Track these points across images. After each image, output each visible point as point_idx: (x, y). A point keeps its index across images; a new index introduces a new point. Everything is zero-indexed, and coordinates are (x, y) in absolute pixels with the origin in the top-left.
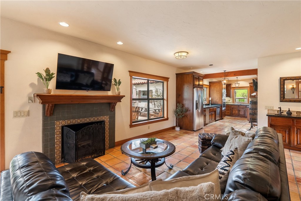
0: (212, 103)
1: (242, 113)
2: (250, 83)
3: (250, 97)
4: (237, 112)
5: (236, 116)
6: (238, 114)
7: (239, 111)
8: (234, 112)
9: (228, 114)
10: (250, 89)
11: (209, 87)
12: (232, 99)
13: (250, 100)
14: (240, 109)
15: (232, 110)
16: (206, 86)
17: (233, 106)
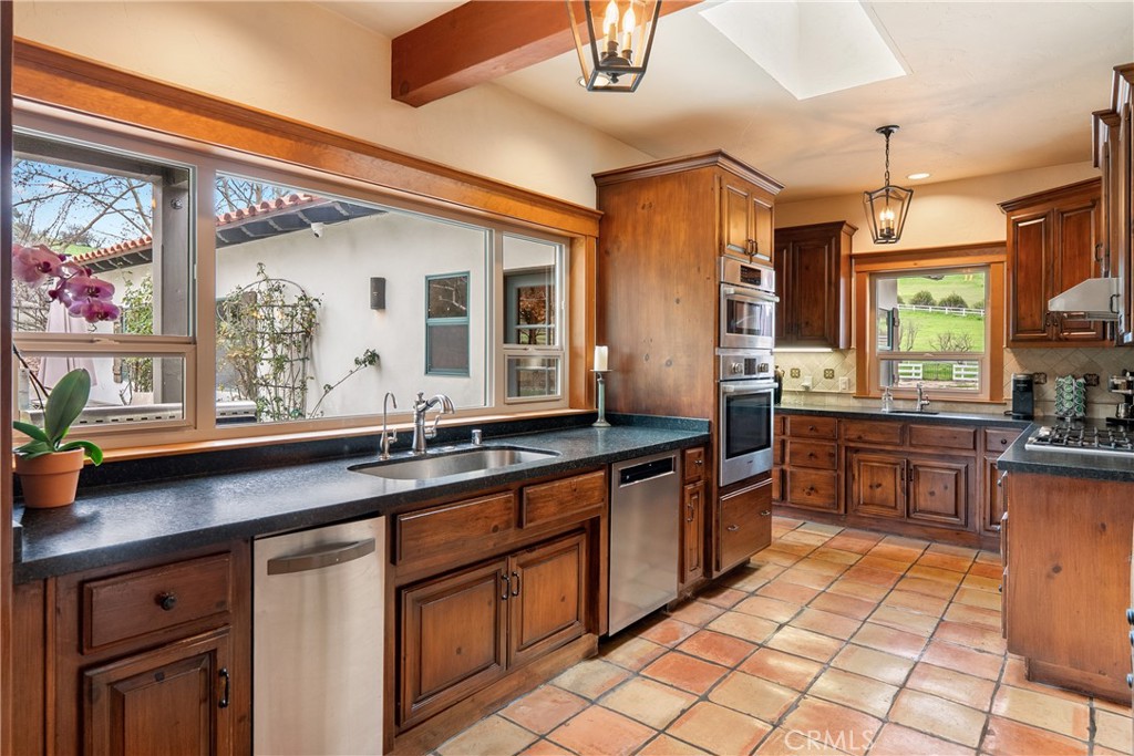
0: (622, 407)
1: (935, 493)
2: (1009, 207)
3: (1015, 343)
4: (890, 485)
5: (878, 518)
6: (901, 505)
7: (911, 474)
8: (861, 488)
9: (814, 499)
10: (1015, 267)
11: (591, 228)
12: (852, 358)
13: (1013, 370)
14: (915, 461)
15: (848, 467)
16: (571, 224)
17: (854, 430)
